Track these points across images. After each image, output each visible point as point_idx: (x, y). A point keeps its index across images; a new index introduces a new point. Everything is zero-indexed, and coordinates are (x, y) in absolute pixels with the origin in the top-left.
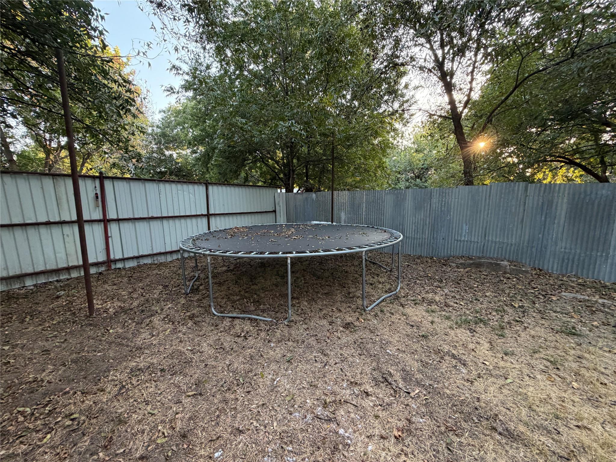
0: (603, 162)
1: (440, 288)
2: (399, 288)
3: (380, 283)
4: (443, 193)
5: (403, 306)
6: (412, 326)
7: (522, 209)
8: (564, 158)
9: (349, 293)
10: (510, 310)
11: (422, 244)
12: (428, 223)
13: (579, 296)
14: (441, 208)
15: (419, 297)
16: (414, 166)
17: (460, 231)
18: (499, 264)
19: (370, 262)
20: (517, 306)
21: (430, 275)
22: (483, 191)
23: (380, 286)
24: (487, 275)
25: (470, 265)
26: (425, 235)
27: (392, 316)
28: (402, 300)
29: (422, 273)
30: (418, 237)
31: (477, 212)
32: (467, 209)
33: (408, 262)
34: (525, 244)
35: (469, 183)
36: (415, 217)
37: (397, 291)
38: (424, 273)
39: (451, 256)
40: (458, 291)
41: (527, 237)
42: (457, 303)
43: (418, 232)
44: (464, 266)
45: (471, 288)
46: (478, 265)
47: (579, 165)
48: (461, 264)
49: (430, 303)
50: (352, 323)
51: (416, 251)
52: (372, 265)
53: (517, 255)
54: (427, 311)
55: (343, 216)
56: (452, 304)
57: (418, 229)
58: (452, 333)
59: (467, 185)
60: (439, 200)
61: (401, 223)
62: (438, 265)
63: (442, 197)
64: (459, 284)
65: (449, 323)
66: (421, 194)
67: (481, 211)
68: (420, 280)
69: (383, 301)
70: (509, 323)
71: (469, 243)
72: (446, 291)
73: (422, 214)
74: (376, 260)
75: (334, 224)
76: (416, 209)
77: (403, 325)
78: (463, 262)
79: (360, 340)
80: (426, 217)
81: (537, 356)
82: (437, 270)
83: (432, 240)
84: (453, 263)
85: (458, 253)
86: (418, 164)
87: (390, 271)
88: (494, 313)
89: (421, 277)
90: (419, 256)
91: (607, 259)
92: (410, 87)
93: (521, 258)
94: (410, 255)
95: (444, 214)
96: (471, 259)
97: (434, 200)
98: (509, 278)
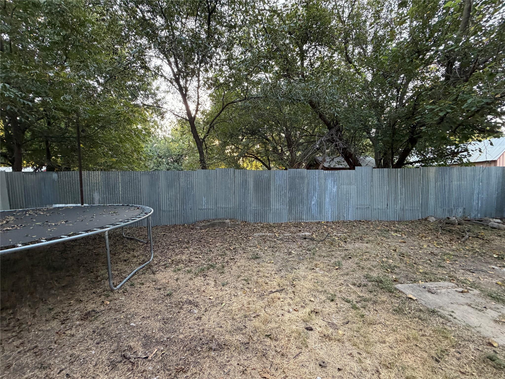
0: (268, 159)
1: (187, 248)
2: (152, 258)
3: (135, 257)
4: (187, 174)
5: (154, 273)
6: (160, 289)
7: (233, 185)
8: (253, 155)
9: (97, 277)
10: (228, 252)
11: (175, 215)
12: (178, 198)
13: (261, 234)
14: (187, 186)
15: (170, 260)
16: (172, 153)
17: (201, 202)
18: (224, 223)
19: (127, 238)
20: (232, 249)
21: (181, 240)
22: (212, 173)
23: (135, 260)
24: (218, 231)
25: (208, 226)
26: (177, 208)
27: (142, 286)
28: (154, 269)
29: (174, 240)
30: (172, 209)
31: (210, 188)
32: (204, 186)
33: (164, 232)
34: (237, 207)
35: (204, 168)
36: (169, 194)
37: (151, 260)
38: (176, 239)
39: (197, 221)
40: (199, 248)
41: (237, 203)
42: (197, 257)
43: (171, 205)
44: (205, 227)
45: (208, 243)
46: (213, 225)
47: (259, 160)
48: (203, 226)
49: (178, 263)
50: (94, 311)
51: (171, 221)
52: (129, 241)
53: (234, 215)
54: (175, 271)
55: (96, 196)
56: (194, 259)
57: (171, 203)
58: (191, 283)
59: (203, 169)
60: (185, 180)
61: (157, 199)
62: (188, 229)
63: (187, 178)
64: (201, 242)
65: (189, 276)
66: (171, 175)
67: (212, 187)
68: (172, 246)
69: (135, 274)
70: (227, 262)
71: (207, 210)
72: (191, 249)
73: (174, 191)
74: (134, 236)
75: (85, 205)
76: (168, 187)
77: (151, 291)
78: (204, 224)
79: (102, 326)
80: (177, 193)
81: (240, 279)
82: (186, 234)
83: (183, 211)
84: (198, 226)
85: (201, 218)
86: (175, 152)
87: (147, 243)
88: (220, 258)
89: (173, 243)
90: (174, 225)
91: (270, 211)
92: (160, 90)
93: (236, 217)
94: (166, 226)
95: (189, 190)
96: (209, 221)
97: (182, 180)
98: (230, 231)
